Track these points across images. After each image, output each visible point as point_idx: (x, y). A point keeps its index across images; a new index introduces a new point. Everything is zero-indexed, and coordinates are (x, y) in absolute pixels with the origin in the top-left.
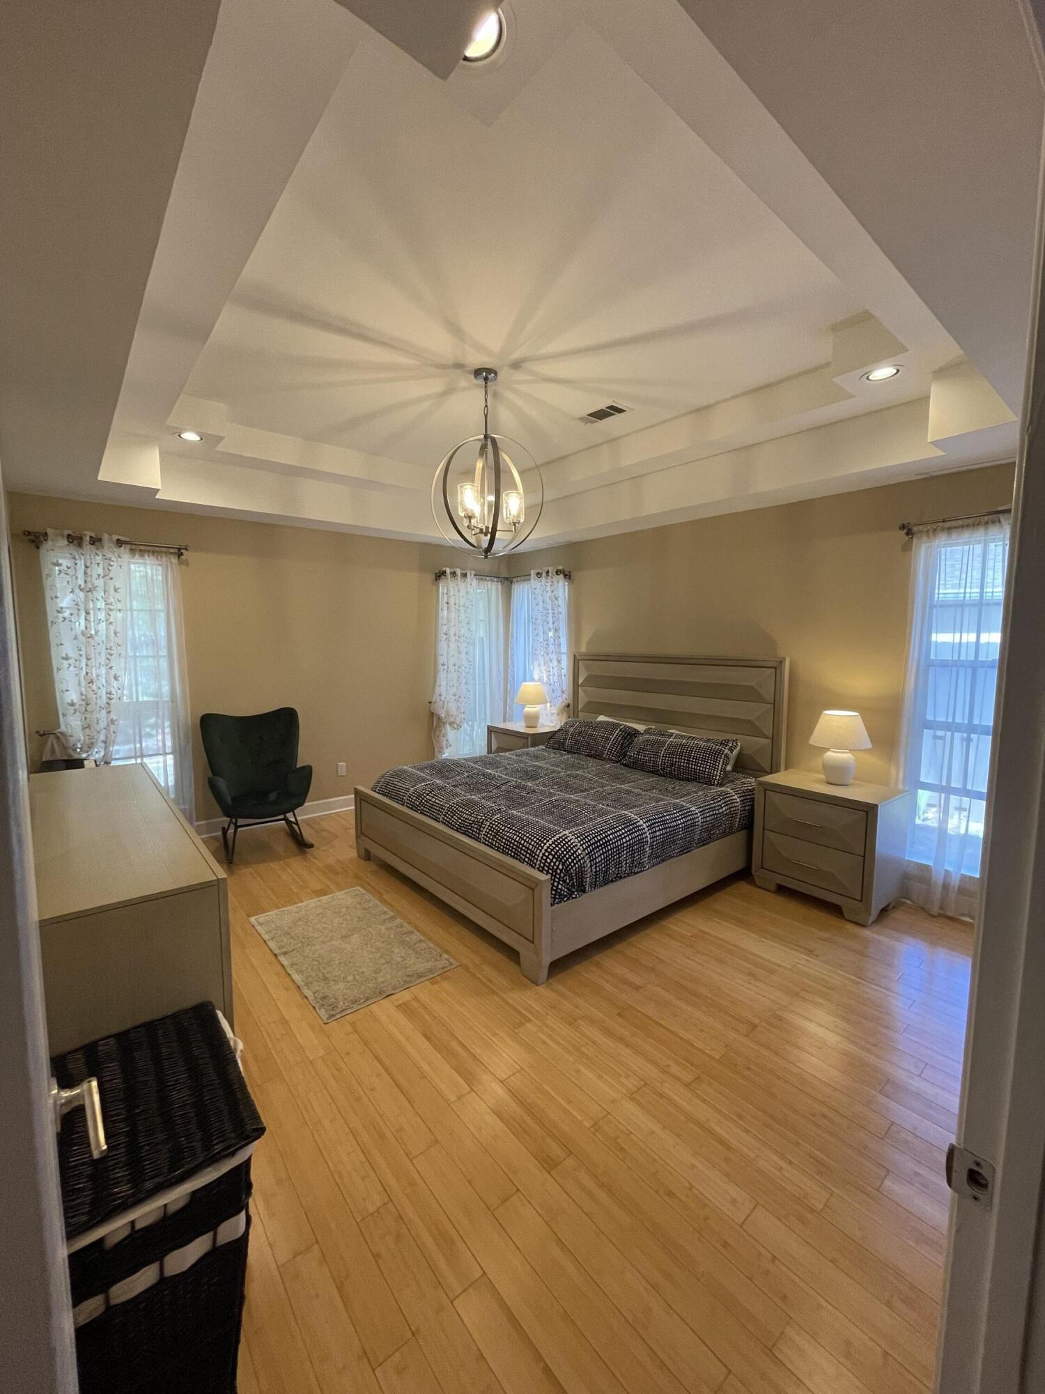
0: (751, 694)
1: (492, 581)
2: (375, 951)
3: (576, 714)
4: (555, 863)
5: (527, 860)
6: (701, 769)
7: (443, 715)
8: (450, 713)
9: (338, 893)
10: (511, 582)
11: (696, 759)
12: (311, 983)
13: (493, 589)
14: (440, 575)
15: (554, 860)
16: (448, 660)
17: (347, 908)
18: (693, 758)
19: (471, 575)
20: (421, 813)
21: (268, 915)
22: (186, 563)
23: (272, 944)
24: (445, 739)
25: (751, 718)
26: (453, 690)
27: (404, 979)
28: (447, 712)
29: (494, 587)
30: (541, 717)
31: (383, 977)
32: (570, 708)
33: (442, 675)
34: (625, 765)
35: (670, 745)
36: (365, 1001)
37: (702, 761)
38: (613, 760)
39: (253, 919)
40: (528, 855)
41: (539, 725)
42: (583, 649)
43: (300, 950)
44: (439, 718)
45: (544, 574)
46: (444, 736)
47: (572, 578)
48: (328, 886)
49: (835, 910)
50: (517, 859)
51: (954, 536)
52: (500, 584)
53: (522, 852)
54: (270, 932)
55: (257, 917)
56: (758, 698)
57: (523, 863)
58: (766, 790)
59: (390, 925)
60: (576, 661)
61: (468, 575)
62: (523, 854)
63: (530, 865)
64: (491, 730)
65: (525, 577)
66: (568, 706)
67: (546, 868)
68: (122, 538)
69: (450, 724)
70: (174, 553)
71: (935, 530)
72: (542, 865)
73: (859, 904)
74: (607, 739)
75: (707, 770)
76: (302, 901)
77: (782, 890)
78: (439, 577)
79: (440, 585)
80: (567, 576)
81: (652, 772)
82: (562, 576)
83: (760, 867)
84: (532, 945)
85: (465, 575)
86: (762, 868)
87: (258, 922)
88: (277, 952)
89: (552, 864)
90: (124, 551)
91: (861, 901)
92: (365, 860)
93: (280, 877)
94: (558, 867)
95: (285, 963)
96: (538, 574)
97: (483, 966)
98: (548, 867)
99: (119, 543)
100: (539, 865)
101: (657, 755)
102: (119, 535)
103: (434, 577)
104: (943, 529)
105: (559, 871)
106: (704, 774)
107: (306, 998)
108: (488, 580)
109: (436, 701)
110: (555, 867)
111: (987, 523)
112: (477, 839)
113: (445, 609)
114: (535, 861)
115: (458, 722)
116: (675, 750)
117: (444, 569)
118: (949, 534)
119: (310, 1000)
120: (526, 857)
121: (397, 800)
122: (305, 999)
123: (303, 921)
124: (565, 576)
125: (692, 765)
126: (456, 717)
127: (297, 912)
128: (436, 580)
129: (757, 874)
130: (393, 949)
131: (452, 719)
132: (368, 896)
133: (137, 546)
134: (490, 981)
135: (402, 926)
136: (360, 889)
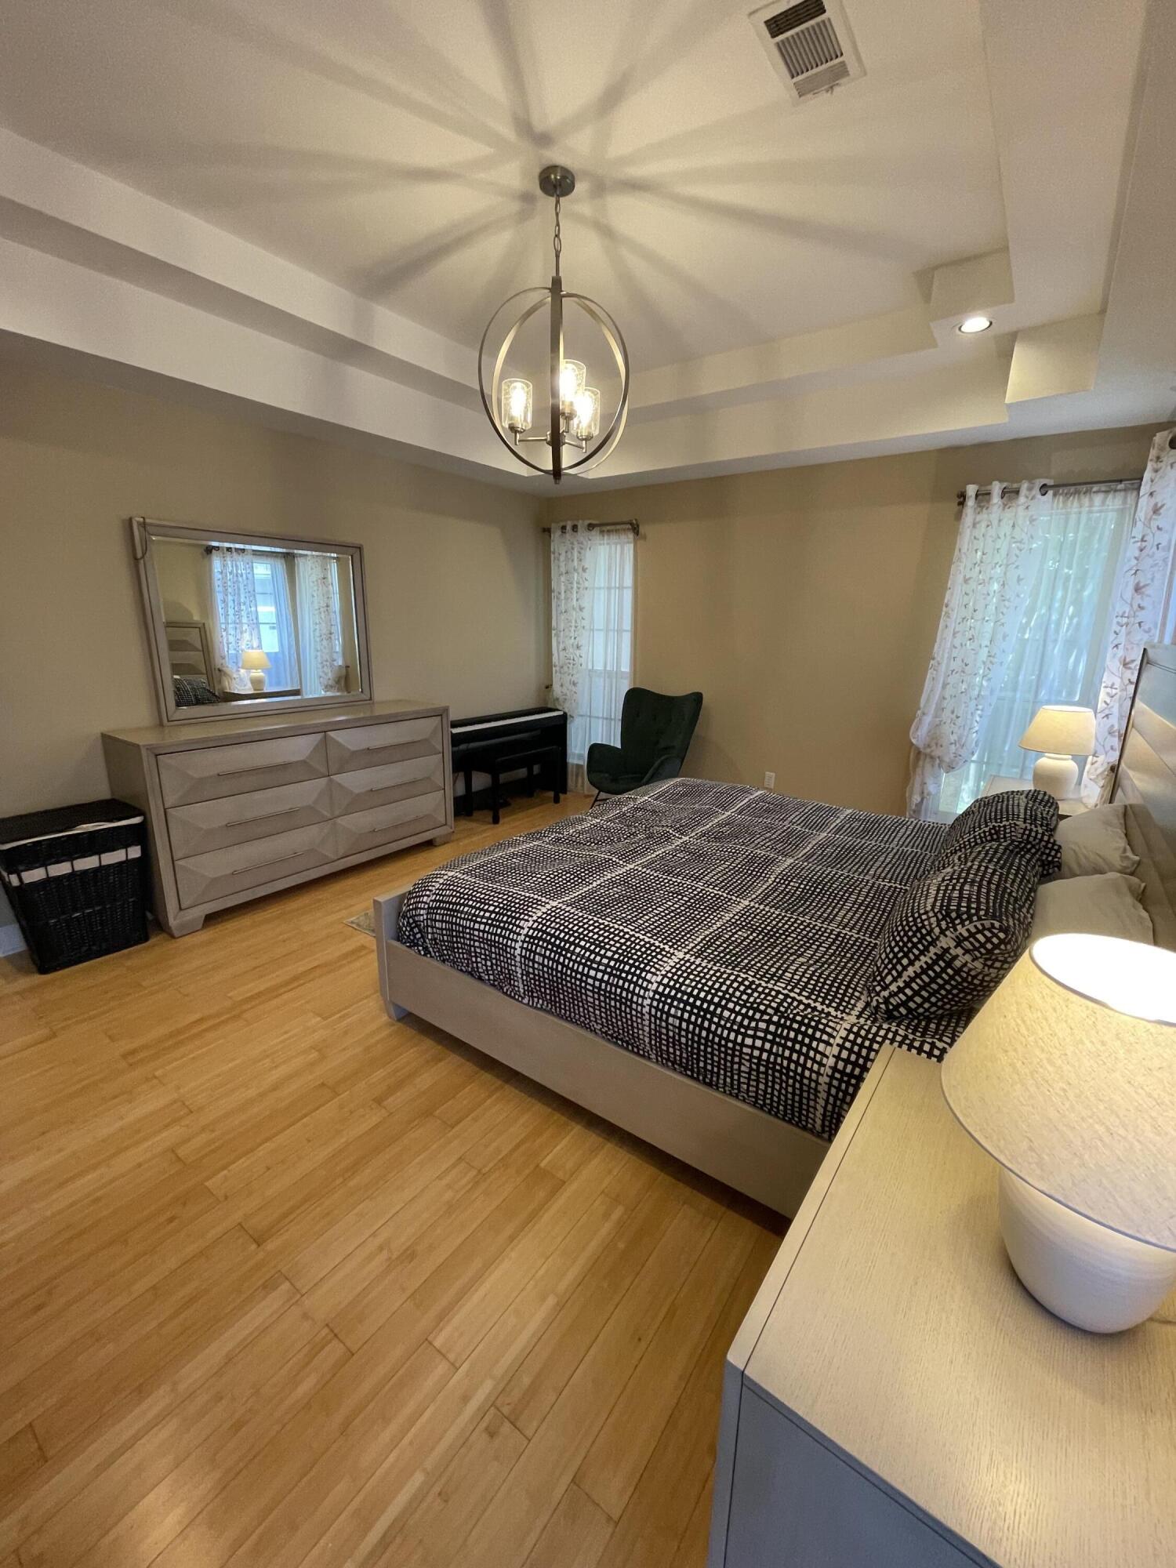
8: (940, 741)
22: (644, 538)
68: (594, 522)
70: (628, 529)
90: (595, 532)
99: (591, 527)
102: (589, 519)
115: (949, 759)
126: (946, 748)
133: (605, 526)
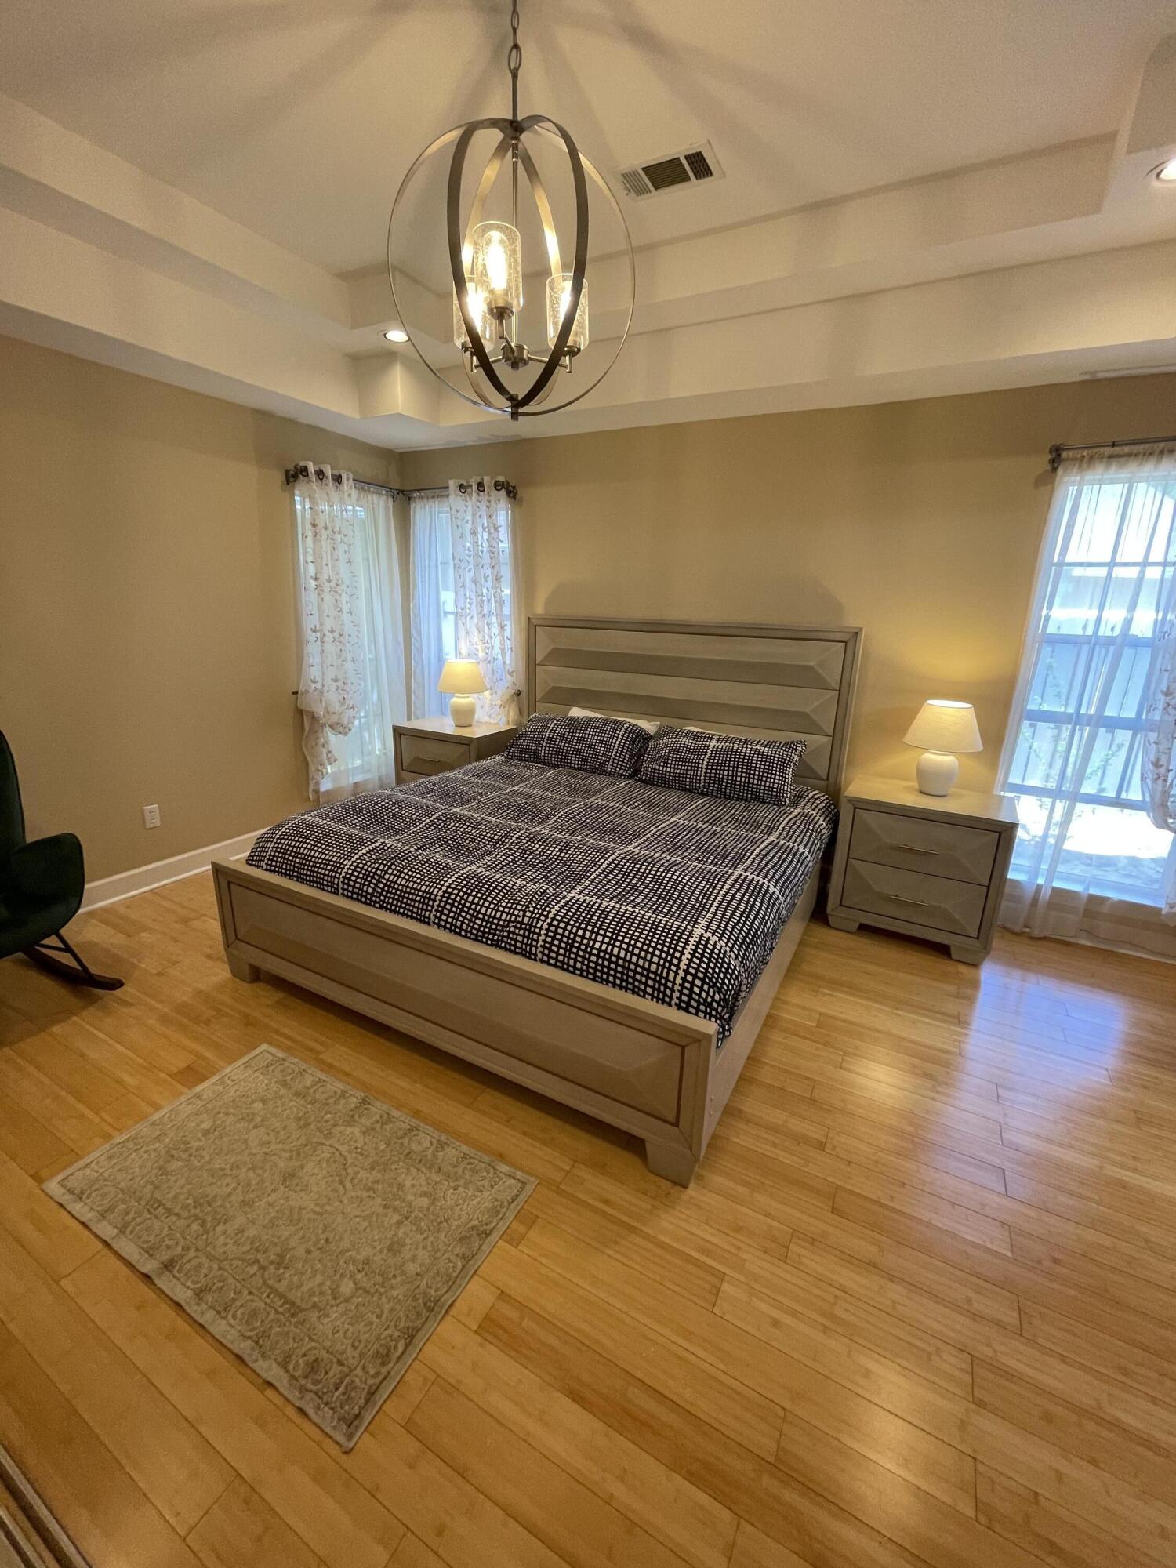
0: (807, 677)
1: (380, 494)
2: (365, 1194)
3: (532, 706)
4: (707, 993)
5: (649, 990)
6: (767, 784)
7: (322, 713)
8: (331, 710)
9: (228, 1069)
10: (410, 499)
11: (759, 771)
12: (265, 1334)
13: (382, 505)
14: (294, 475)
15: (706, 987)
16: (321, 624)
17: (264, 1101)
18: (755, 771)
19: (348, 480)
20: (381, 907)
21: (88, 1165)
23: (128, 1248)
24: (324, 751)
25: (807, 710)
26: (331, 673)
27: (457, 1251)
28: (326, 708)
29: (382, 503)
30: (477, 709)
31: (413, 1259)
32: (525, 698)
33: (312, 649)
34: (644, 782)
35: (715, 750)
36: (407, 1346)
37: (768, 773)
38: (622, 775)
39: (53, 1186)
40: (650, 983)
41: (474, 723)
42: (540, 610)
43: (201, 1244)
44: (314, 718)
45: (475, 487)
46: (323, 746)
47: (518, 497)
48: (199, 1055)
49: (943, 950)
50: (627, 989)
51: (1113, 469)
52: (390, 500)
53: (638, 977)
54: (110, 1210)
55: (60, 1177)
56: (817, 682)
57: (644, 997)
58: (855, 808)
59: (366, 1122)
60: (532, 628)
61: (344, 477)
62: (640, 982)
63: (658, 999)
64: (399, 733)
65: (438, 491)
66: (518, 694)
67: (693, 1003)
69: (331, 726)
71: (1091, 458)
72: (685, 998)
73: (977, 943)
74: (609, 745)
75: (775, 786)
76: (157, 1107)
77: (865, 929)
78: (295, 477)
79: (297, 492)
80: (512, 493)
81: (689, 790)
82: (503, 492)
83: (839, 903)
84: (677, 1129)
85: (338, 479)
86: (841, 905)
87: (71, 1191)
88: (149, 1266)
89: (704, 995)
91: (977, 938)
92: (251, 982)
93: (83, 1056)
94: (713, 997)
95: (182, 1295)
96: (461, 486)
97: (575, 1171)
98: (698, 1001)
100: (679, 998)
101: (697, 767)
103: (283, 478)
104: (1101, 457)
105: (715, 1005)
106: (772, 791)
107: (270, 1384)
108: (373, 492)
109: (307, 691)
110: (709, 1000)
111: (1162, 453)
112: (527, 955)
113: (310, 534)
114: (668, 992)
115: (345, 723)
116: (723, 758)
117: (302, 463)
118: (1108, 465)
119: (282, 1390)
120: (646, 985)
121: (320, 886)
122: (269, 1392)
123: (179, 1159)
124: (509, 493)
125: (754, 779)
126: (341, 713)
127: (158, 1139)
128: (288, 482)
129: (832, 913)
130: (400, 1179)
131: (334, 719)
132: (294, 1063)
134: (606, 1202)
135: (389, 1119)
136: (273, 1050)
